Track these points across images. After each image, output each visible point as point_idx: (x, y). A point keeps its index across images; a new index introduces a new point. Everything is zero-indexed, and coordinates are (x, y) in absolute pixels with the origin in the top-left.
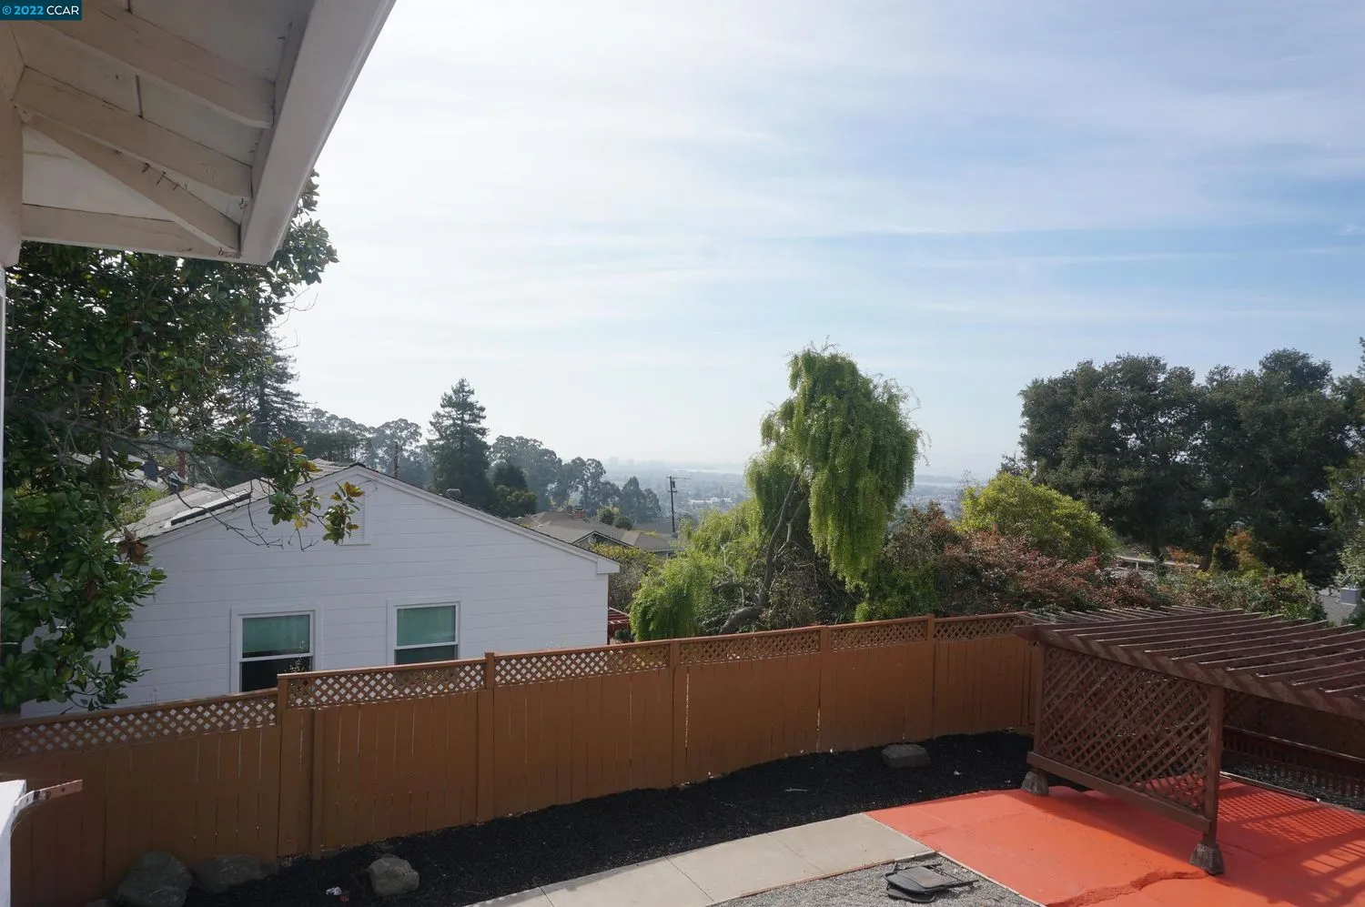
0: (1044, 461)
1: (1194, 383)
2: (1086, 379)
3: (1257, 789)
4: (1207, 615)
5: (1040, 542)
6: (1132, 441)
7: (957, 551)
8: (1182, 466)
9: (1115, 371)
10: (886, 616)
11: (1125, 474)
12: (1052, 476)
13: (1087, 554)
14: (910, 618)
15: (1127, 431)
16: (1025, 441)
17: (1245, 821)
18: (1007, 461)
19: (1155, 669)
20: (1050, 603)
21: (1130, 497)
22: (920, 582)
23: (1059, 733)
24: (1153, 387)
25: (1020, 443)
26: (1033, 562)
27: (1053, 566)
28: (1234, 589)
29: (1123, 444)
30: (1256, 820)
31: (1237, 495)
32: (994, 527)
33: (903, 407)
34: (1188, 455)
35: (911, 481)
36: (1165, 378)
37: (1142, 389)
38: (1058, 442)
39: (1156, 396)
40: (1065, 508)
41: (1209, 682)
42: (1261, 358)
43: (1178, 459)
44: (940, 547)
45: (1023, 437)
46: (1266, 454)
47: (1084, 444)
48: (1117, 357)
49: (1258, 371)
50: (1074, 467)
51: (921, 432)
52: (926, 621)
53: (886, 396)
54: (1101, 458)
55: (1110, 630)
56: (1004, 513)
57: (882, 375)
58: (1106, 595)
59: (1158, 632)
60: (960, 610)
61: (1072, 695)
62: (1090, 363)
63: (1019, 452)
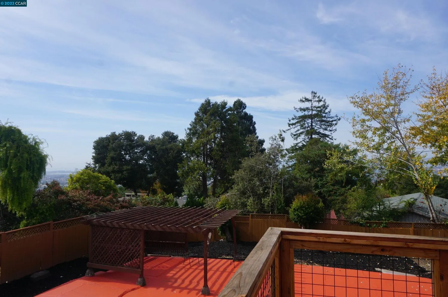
0: (100, 164)
1: (145, 140)
2: (114, 137)
3: (157, 257)
4: (143, 209)
5: (95, 191)
6: (127, 157)
7: (63, 197)
8: (142, 164)
9: (122, 135)
10: (34, 224)
11: (125, 167)
12: (102, 169)
13: (110, 194)
14: (44, 224)
15: (126, 154)
16: (94, 158)
17: (153, 267)
18: (88, 165)
19: (125, 227)
20: (98, 211)
21: (126, 175)
22: (48, 210)
23: (97, 254)
24: (133, 141)
25: (92, 158)
26: (92, 198)
27: (99, 199)
28: (153, 200)
29: (124, 158)
30: (155, 267)
31: (157, 172)
32: (79, 187)
33: (41, 146)
34: (143, 161)
35: (45, 173)
36: (137, 138)
37: (130, 141)
38: (104, 158)
39: (134, 143)
40: (104, 179)
41: (140, 229)
42: (162, 133)
43: (141, 163)
44: (56, 197)
45: (93, 156)
46: (163, 160)
47: (113, 158)
48: (123, 131)
49: (161, 137)
50: (109, 166)
51: (48, 155)
52: (50, 224)
53: (34, 142)
54: (118, 163)
55: (113, 217)
56: (83, 183)
57: (32, 135)
58: (116, 206)
59: (127, 216)
60: (63, 218)
61: (101, 241)
62: (115, 133)
63: (91, 162)
